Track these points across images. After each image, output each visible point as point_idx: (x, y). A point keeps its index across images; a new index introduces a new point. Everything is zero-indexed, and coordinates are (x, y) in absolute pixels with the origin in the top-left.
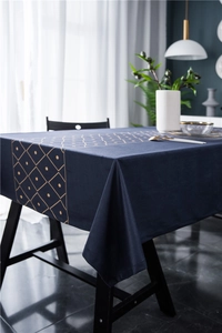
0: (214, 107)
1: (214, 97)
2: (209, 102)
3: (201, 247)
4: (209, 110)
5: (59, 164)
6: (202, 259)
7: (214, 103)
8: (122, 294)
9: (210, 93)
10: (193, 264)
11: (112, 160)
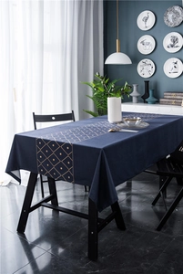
0: (137, 97)
1: (137, 90)
2: (134, 94)
3: (133, 191)
4: (134, 99)
5: (69, 151)
6: (133, 198)
7: (138, 94)
8: (99, 220)
9: (135, 88)
10: (129, 201)
11: (99, 149)
